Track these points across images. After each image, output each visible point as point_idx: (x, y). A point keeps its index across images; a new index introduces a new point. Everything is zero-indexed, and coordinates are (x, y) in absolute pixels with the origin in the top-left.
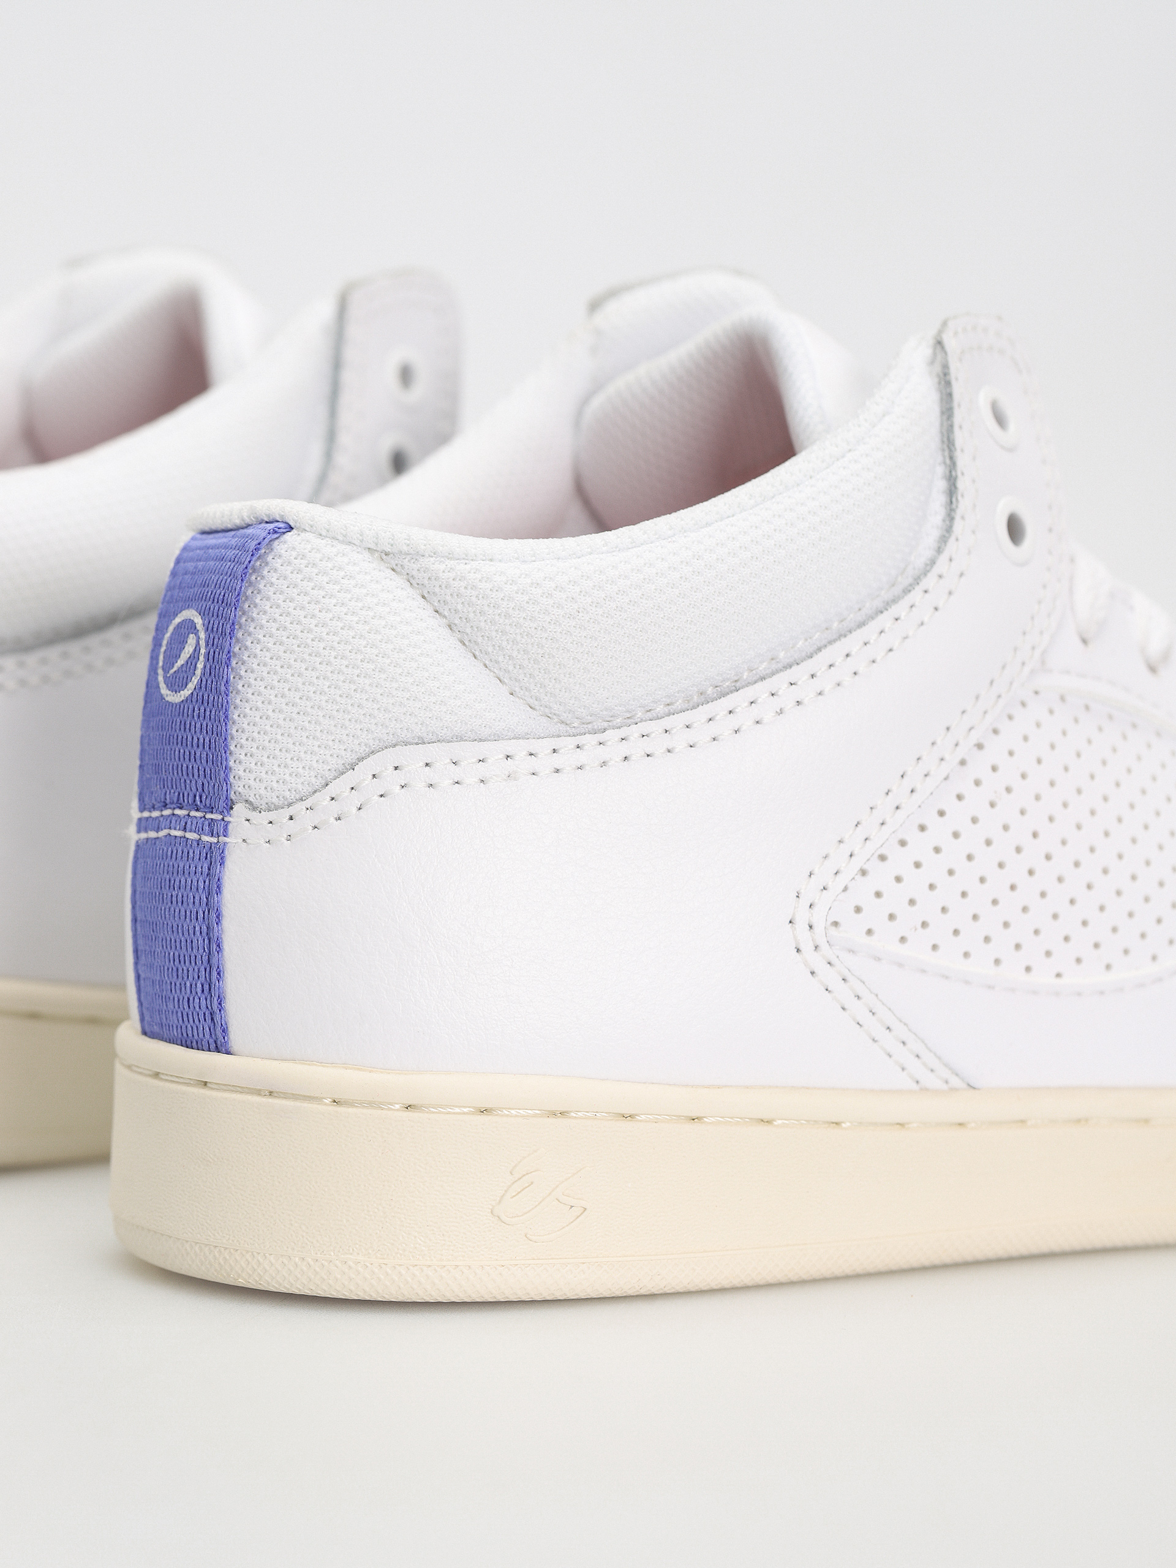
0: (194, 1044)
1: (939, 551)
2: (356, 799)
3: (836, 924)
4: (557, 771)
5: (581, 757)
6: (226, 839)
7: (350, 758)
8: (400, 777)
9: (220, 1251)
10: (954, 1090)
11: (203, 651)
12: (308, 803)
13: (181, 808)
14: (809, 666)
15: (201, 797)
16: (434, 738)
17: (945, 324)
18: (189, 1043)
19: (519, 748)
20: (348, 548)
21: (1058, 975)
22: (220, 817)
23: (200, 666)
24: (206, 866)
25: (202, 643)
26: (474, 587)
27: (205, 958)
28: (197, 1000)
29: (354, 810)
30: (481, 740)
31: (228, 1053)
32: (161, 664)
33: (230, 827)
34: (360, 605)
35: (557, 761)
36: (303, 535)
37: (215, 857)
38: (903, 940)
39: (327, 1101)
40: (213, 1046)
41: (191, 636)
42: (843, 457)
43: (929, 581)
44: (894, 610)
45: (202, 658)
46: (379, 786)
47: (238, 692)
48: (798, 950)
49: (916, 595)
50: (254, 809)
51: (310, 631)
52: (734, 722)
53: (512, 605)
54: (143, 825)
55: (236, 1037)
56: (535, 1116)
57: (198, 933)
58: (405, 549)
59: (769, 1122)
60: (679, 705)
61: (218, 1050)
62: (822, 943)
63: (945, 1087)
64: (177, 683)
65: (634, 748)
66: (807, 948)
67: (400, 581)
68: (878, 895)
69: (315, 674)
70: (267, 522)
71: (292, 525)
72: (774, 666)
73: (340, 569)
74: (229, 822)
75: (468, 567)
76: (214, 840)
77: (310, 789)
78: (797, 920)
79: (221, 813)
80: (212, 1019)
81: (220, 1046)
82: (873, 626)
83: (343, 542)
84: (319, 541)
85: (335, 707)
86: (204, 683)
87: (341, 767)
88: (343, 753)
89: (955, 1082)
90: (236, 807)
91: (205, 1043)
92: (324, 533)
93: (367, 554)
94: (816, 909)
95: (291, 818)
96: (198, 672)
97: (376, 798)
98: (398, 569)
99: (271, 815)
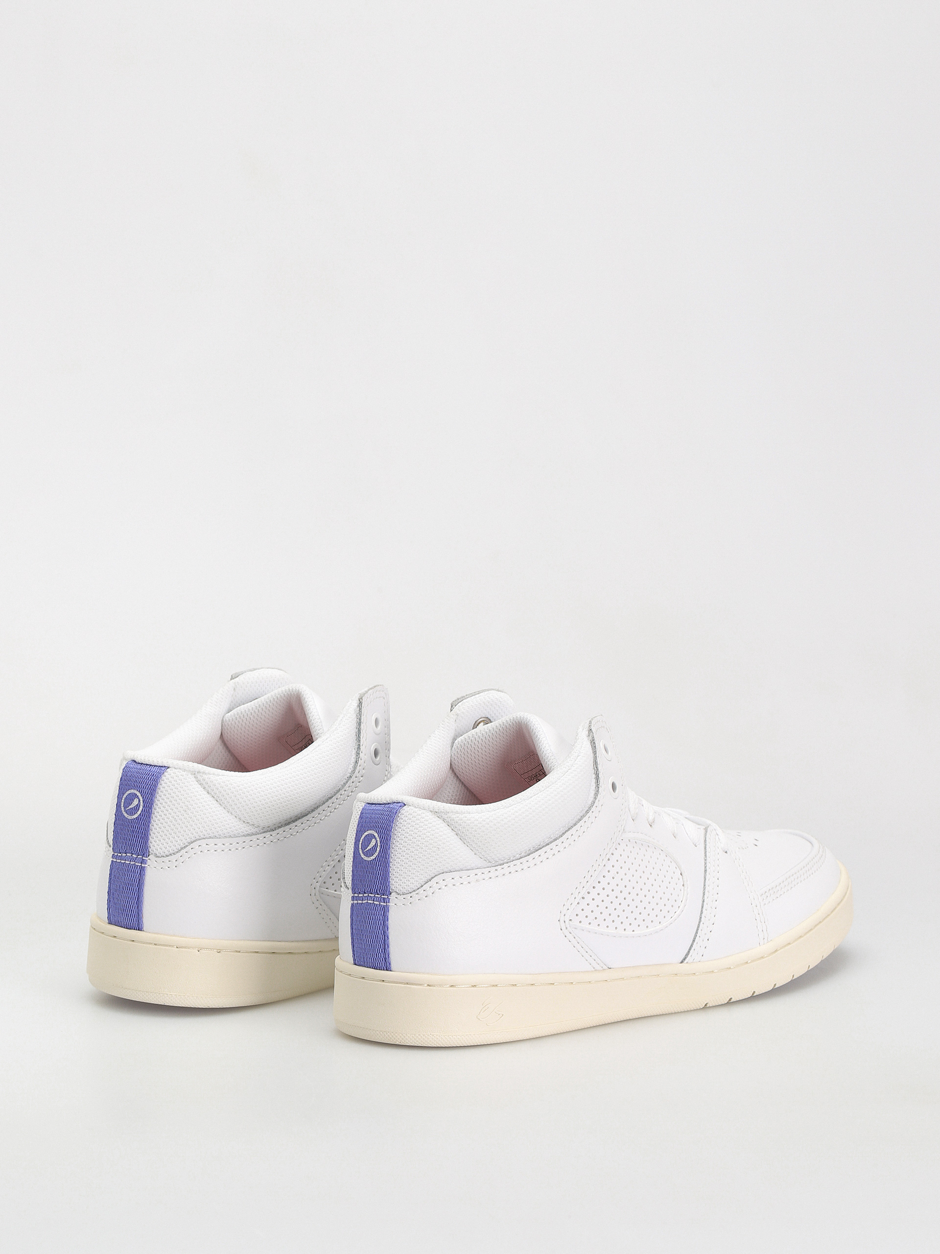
0: (378, 968)
1: (595, 798)
2: (432, 890)
3: (570, 920)
4: (490, 878)
5: (497, 873)
6: (389, 904)
7: (430, 878)
8: (445, 883)
9: (390, 1034)
10: (604, 970)
11: (379, 844)
12: (417, 892)
13: (371, 894)
14: (561, 839)
15: (379, 890)
16: (454, 870)
17: (590, 722)
18: (376, 968)
19: (479, 872)
20: (425, 811)
21: (633, 931)
22: (387, 897)
23: (378, 849)
24: (382, 912)
25: (379, 842)
26: (465, 823)
27: (383, 941)
28: (380, 954)
29: (431, 894)
30: (468, 870)
31: (391, 971)
32: (360, 847)
33: (390, 900)
34: (431, 829)
35: (490, 875)
36: (410, 807)
37: (385, 910)
38: (590, 923)
39: (426, 985)
40: (385, 969)
41: (373, 839)
42: (568, 771)
43: (593, 809)
44: (584, 819)
45: (379, 847)
46: (438, 886)
47: (392, 858)
48: (561, 929)
49: (590, 814)
50: (398, 894)
51: (415, 838)
52: (541, 859)
53: (465, 824)
54: (353, 898)
55: (393, 966)
56: (488, 987)
57: (380, 933)
58: (443, 811)
59: (553, 984)
60: (523, 854)
61: (387, 970)
62: (568, 926)
63: (602, 969)
64: (369, 853)
65: (512, 869)
66: (564, 928)
67: (441, 821)
68: (583, 910)
69: (418, 852)
70: (397, 803)
71: (406, 804)
72: (550, 840)
73: (423, 818)
74: (389, 899)
75: (463, 816)
76: (385, 904)
77: (417, 888)
78: (561, 920)
79: (387, 896)
80: (385, 961)
81: (388, 969)
82: (579, 825)
83: (422, 809)
84: (415, 809)
85: (425, 862)
86: (380, 855)
87: (426, 881)
88: (427, 876)
89: (605, 967)
90: (392, 894)
91: (382, 968)
92: (417, 806)
93: (430, 812)
94: (566, 916)
95: (411, 897)
96: (378, 851)
97: (437, 890)
98: (440, 817)
99: (404, 896)
